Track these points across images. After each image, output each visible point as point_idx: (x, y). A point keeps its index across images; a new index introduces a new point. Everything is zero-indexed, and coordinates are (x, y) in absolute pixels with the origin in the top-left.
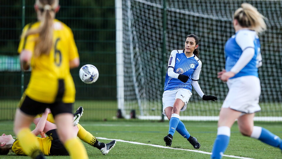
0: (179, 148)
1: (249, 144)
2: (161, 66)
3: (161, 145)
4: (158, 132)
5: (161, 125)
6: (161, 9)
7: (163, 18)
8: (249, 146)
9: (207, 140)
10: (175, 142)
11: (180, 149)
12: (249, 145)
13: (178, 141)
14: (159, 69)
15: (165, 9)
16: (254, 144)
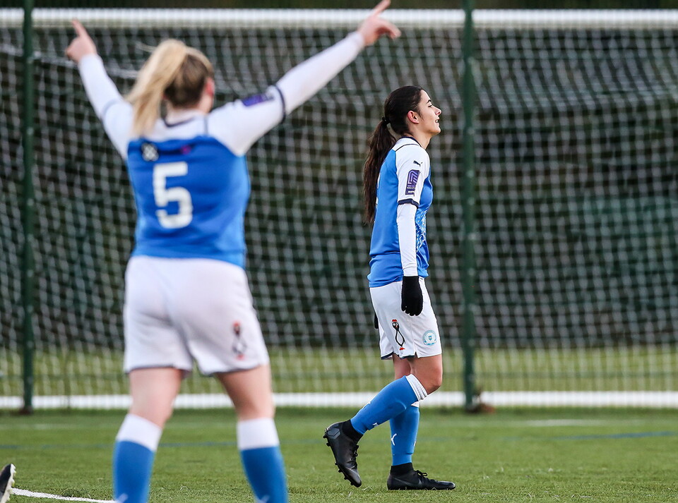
0: (79, 497)
1: (302, 479)
2: (20, 238)
3: (24, 488)
4: (14, 447)
5: (23, 425)
6: (17, 59)
7: (21, 88)
8: (300, 485)
9: (167, 471)
10: (67, 476)
11: (85, 500)
12: (303, 483)
13: (76, 474)
14: (12, 247)
15: (30, 61)
16: (317, 480)
